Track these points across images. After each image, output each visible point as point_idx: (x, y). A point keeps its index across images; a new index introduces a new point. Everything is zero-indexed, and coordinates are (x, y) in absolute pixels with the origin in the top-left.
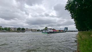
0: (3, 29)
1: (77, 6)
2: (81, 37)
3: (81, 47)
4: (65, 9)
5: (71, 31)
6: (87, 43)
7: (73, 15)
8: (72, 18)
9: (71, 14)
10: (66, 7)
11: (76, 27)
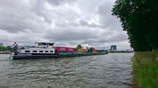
0: (4, 49)
1: (133, 8)
2: (139, 62)
3: (139, 78)
4: (113, 14)
5: (122, 52)
6: (149, 71)
7: (125, 24)
8: (124, 30)
9: (121, 23)
10: (114, 10)
11: (130, 44)
